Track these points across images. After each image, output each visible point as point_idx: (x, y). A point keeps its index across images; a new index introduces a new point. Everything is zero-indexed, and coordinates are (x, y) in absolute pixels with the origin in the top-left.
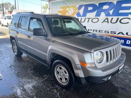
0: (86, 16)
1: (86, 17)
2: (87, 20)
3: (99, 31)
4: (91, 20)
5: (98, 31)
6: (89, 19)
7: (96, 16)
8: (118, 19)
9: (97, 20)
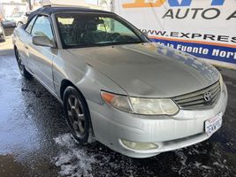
0: (189, 5)
1: (190, 7)
2: (191, 13)
3: (219, 38)
4: (200, 12)
5: (216, 38)
6: (197, 10)
7: (212, 4)
9: (216, 13)
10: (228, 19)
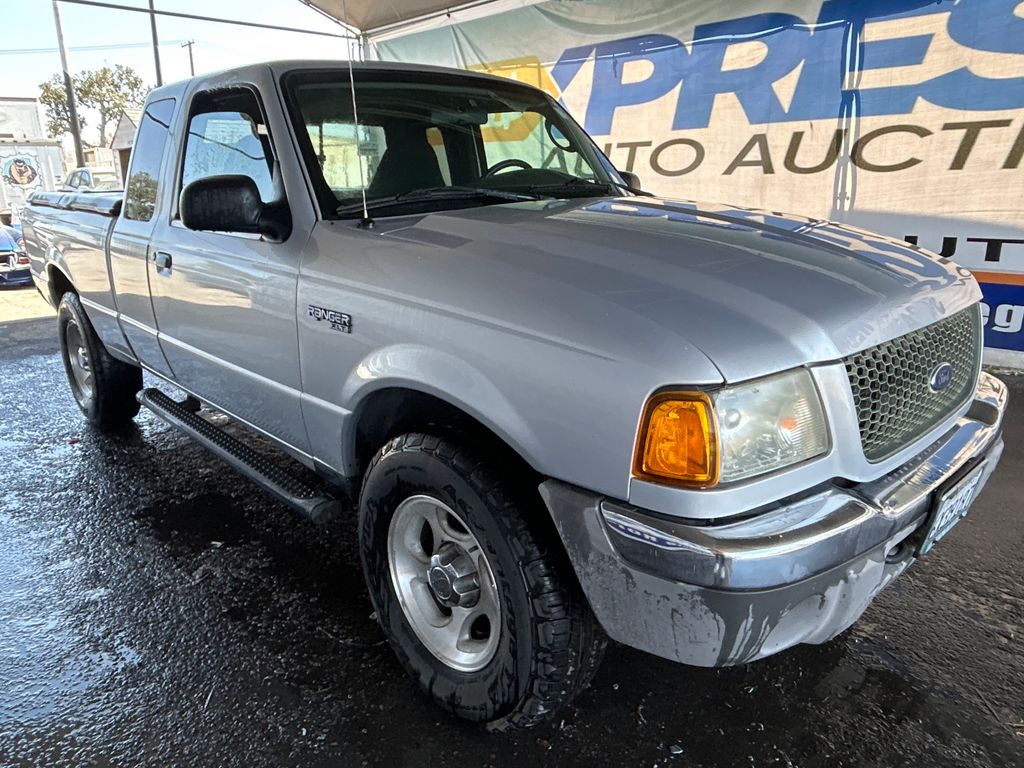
1: (614, 139)
8: (839, 136)
10: (729, 171)
